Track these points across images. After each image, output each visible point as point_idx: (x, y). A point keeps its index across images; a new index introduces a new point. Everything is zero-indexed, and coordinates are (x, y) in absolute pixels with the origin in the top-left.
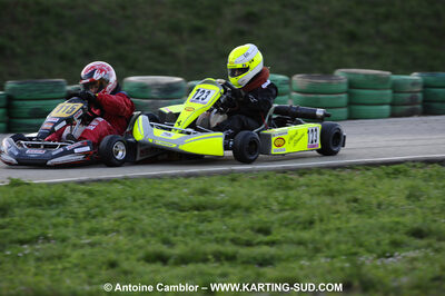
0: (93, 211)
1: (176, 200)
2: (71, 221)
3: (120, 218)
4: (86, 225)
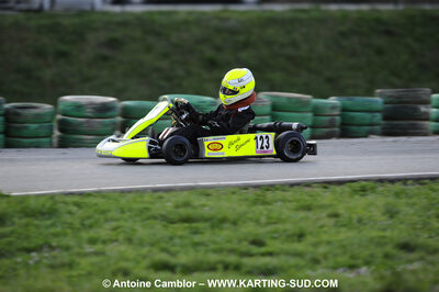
0: (87, 222)
1: (164, 213)
2: (69, 231)
3: (115, 229)
4: (85, 235)
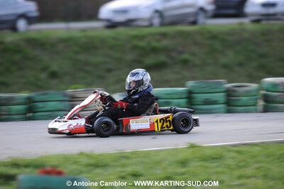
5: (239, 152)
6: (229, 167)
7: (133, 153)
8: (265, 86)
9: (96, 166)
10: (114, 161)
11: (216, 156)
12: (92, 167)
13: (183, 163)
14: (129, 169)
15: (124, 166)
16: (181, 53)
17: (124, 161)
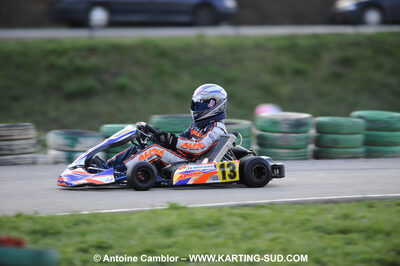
5: (244, 217)
6: (232, 237)
7: (95, 216)
8: (259, 123)
9: (45, 233)
10: (68, 227)
11: (212, 222)
12: (39, 236)
13: (168, 231)
14: (92, 239)
15: (83, 234)
16: (116, 75)
17: (84, 227)
